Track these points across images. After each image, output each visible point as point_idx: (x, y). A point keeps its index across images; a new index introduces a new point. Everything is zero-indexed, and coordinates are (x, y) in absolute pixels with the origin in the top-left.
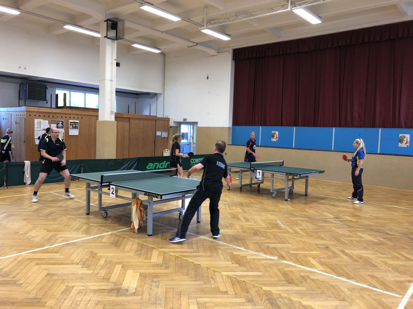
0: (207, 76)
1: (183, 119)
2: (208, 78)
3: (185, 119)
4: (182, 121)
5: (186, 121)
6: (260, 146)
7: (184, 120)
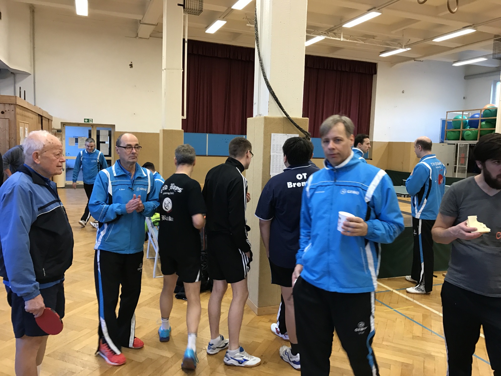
0: (130, 63)
1: (85, 119)
2: (131, 66)
3: (88, 120)
4: (83, 122)
5: (91, 123)
6: (207, 155)
7: (86, 121)
